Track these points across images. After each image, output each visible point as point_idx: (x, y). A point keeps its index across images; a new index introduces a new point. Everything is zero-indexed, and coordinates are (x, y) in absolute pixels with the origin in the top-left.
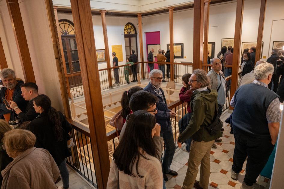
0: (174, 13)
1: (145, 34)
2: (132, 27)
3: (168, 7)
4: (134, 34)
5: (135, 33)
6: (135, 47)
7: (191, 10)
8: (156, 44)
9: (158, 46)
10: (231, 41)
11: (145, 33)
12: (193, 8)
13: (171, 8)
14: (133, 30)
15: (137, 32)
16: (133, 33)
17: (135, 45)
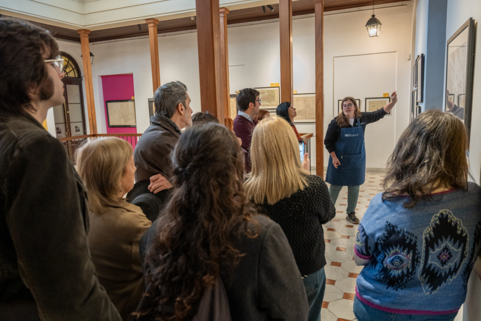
0: (158, 38)
1: (101, 79)
2: (70, 62)
3: (146, 20)
4: (75, 77)
5: (77, 76)
6: (79, 106)
7: (192, 33)
8: (127, 101)
9: (130, 103)
10: (270, 93)
11: (99, 76)
12: (196, 30)
13: (152, 21)
14: (73, 69)
15: (82, 74)
16: (72, 75)
17: (78, 100)
